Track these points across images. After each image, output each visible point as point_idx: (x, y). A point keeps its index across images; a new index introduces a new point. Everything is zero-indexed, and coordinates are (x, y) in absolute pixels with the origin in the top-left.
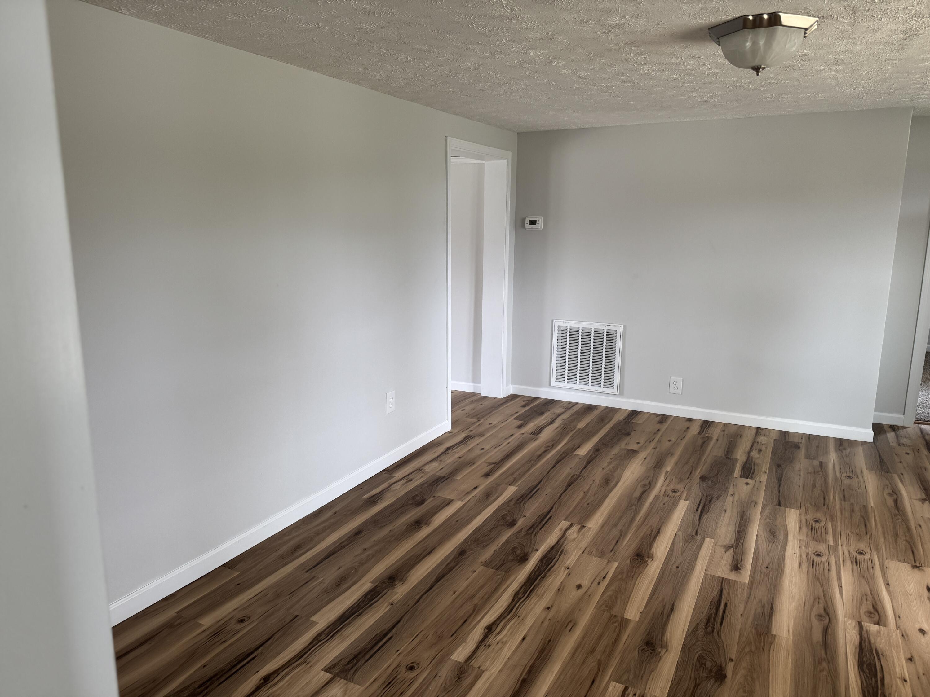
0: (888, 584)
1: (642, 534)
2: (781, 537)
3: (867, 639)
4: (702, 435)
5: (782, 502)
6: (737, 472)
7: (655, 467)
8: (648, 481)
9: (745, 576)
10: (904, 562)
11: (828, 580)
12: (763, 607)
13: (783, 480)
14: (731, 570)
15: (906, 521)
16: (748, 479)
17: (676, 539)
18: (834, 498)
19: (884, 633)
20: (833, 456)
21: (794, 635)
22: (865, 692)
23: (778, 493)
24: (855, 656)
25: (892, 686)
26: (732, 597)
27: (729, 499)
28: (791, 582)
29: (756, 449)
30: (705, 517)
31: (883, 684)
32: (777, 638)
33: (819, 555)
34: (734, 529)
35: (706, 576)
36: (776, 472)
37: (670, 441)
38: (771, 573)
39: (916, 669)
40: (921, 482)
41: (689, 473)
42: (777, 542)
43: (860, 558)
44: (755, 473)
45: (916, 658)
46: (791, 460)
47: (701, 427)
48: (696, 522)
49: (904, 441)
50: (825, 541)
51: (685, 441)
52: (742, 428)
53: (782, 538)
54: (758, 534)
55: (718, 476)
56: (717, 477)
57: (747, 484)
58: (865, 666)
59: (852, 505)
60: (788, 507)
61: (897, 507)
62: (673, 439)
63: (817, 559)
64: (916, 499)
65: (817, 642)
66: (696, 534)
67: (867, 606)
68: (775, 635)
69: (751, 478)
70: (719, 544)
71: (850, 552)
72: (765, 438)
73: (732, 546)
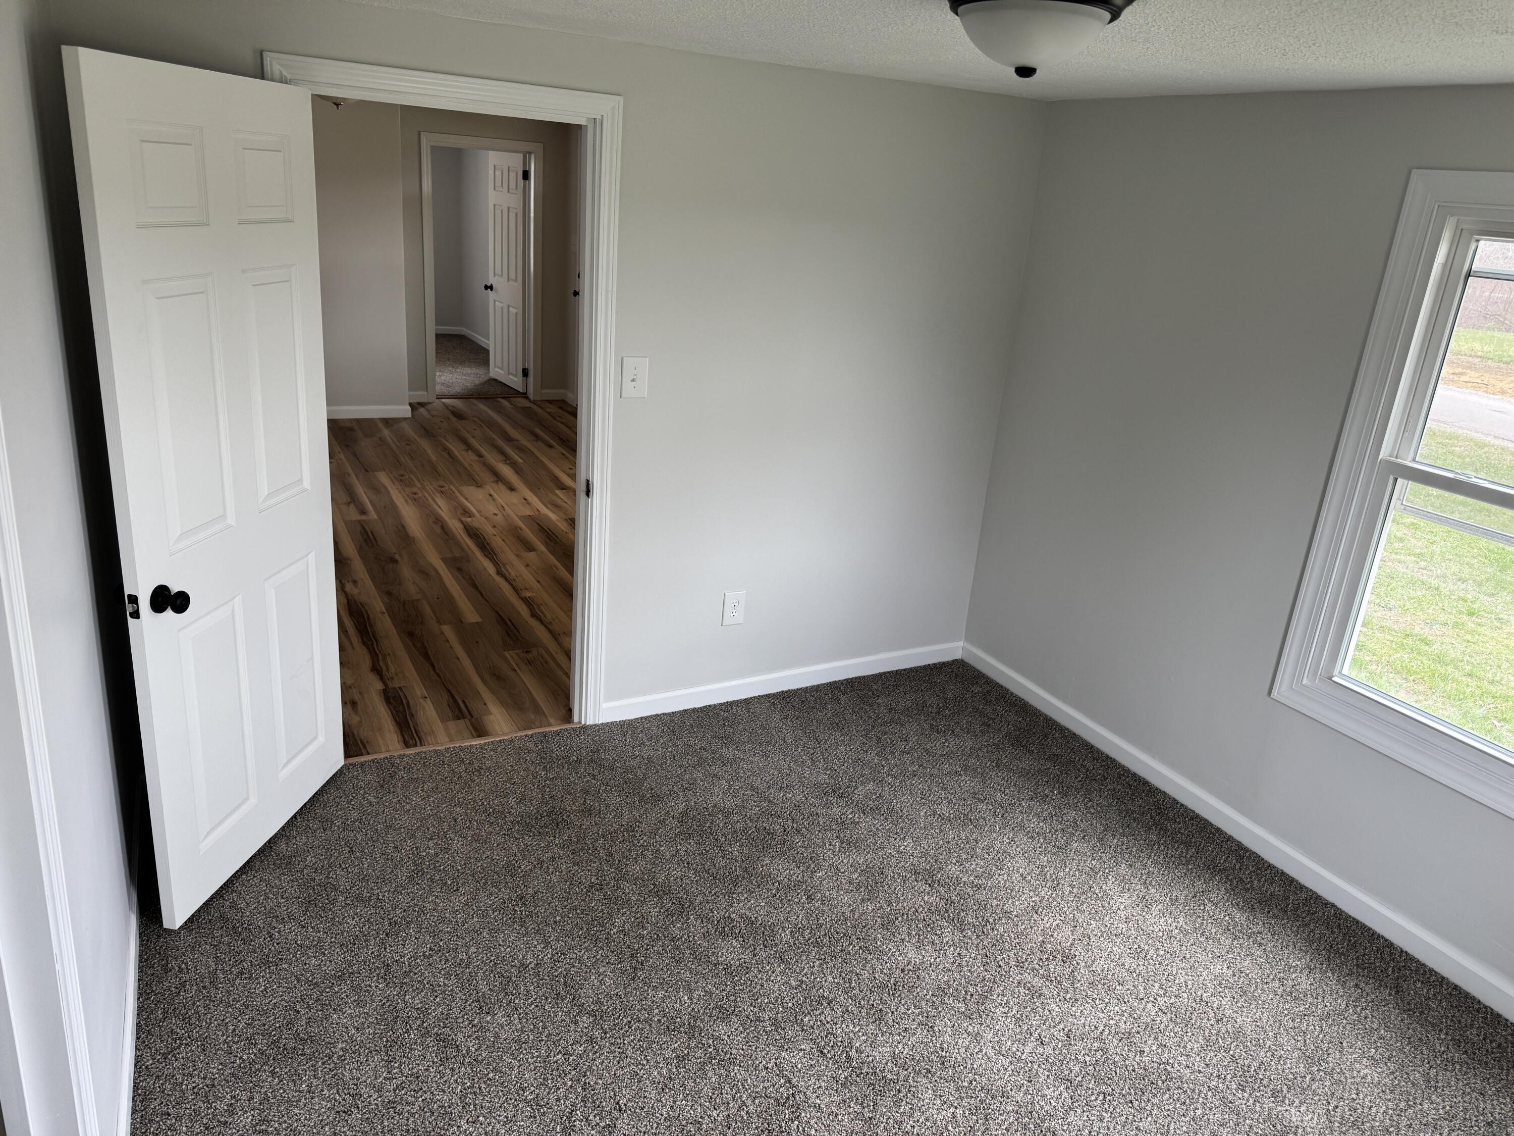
0: (467, 498)
3: (467, 525)
10: (471, 485)
11: (428, 504)
12: (396, 526)
14: (361, 515)
15: (461, 464)
18: (405, 459)
19: (475, 520)
20: (387, 433)
21: (424, 533)
23: (362, 465)
24: (464, 533)
28: (406, 511)
32: (415, 536)
33: (415, 494)
38: (389, 510)
39: (499, 529)
40: (460, 438)
42: (382, 493)
43: (443, 490)
45: (497, 525)
49: (434, 413)
50: (415, 486)
53: (384, 490)
58: (472, 535)
59: (420, 460)
61: (452, 457)
63: (414, 496)
64: (462, 450)
65: (440, 533)
67: (460, 511)
68: (413, 536)
71: (434, 488)
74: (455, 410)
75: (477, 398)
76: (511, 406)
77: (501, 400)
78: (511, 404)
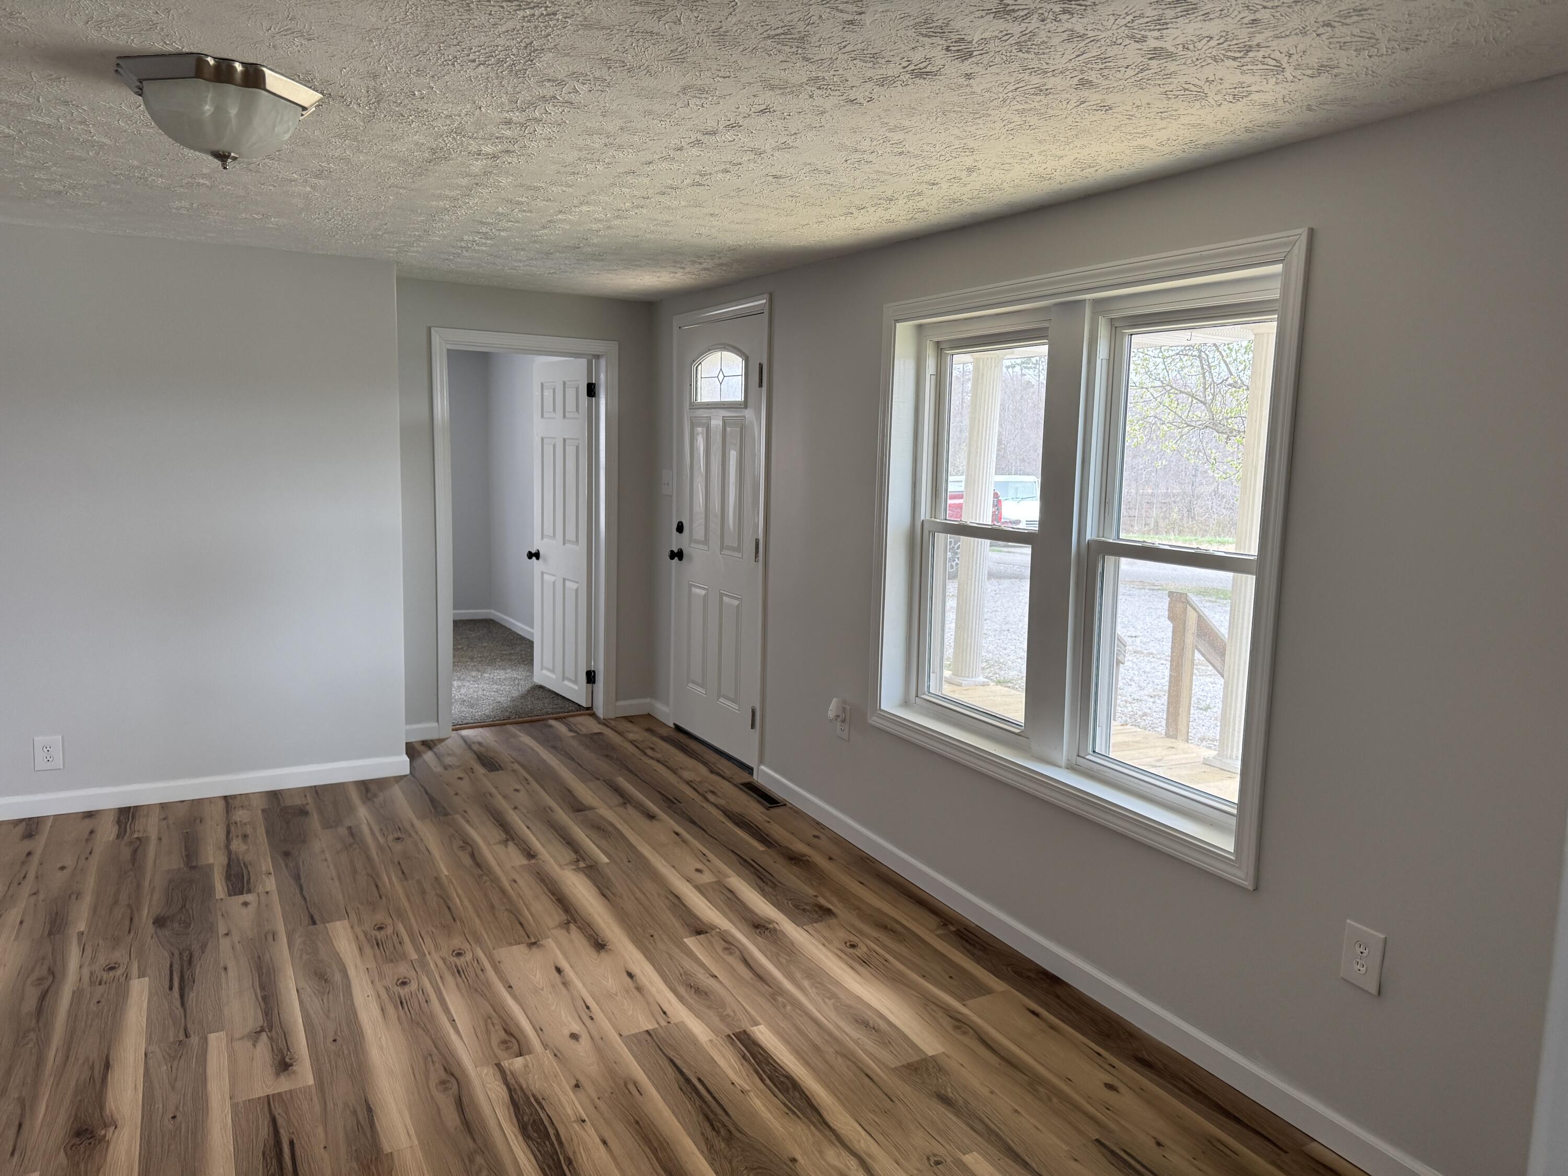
0: (510, 987)
1: (73, 1084)
2: (338, 977)
3: (516, 1086)
4: (126, 838)
5: (316, 917)
6: (220, 888)
7: (50, 934)
8: (45, 967)
9: (305, 1074)
10: (516, 943)
11: (432, 1017)
12: (355, 1113)
13: (302, 878)
14: (278, 1075)
15: (495, 881)
16: (245, 895)
17: (150, 1062)
18: (391, 881)
19: (533, 1065)
20: (363, 812)
21: (418, 1136)
22: (544, 1169)
23: (303, 903)
24: (511, 1122)
25: (572, 1140)
26: (296, 1124)
27: (225, 943)
28: (381, 1048)
29: (237, 836)
30: (192, 996)
31: (561, 1143)
32: (395, 1155)
33: (404, 983)
34: (254, 996)
35: (234, 1106)
36: (287, 866)
37: (63, 868)
38: (344, 1047)
39: (589, 1096)
40: (492, 815)
41: (127, 923)
42: (333, 988)
43: (460, 961)
44: (252, 880)
45: (583, 1080)
46: (302, 839)
47: (119, 822)
48: (179, 1012)
49: (449, 760)
50: (404, 956)
51: (95, 860)
52: (197, 804)
53: (339, 979)
54: (299, 987)
55: (187, 906)
56: (187, 910)
57: (245, 904)
58: (530, 1127)
59: (419, 882)
60: (328, 922)
61: (478, 865)
62: (69, 862)
63: (403, 991)
64: (496, 844)
65: (456, 1129)
66: (187, 1035)
67: (498, 1035)
68: (391, 1153)
69: (249, 891)
70: (237, 1036)
71: (444, 960)
72: (245, 811)
73: (262, 1030)
74: (482, 749)
75: (516, 723)
76: (572, 734)
77: (553, 722)
78: (571, 730)
